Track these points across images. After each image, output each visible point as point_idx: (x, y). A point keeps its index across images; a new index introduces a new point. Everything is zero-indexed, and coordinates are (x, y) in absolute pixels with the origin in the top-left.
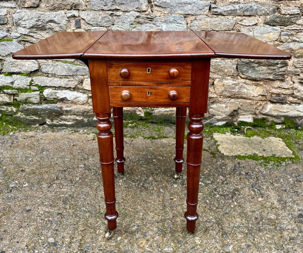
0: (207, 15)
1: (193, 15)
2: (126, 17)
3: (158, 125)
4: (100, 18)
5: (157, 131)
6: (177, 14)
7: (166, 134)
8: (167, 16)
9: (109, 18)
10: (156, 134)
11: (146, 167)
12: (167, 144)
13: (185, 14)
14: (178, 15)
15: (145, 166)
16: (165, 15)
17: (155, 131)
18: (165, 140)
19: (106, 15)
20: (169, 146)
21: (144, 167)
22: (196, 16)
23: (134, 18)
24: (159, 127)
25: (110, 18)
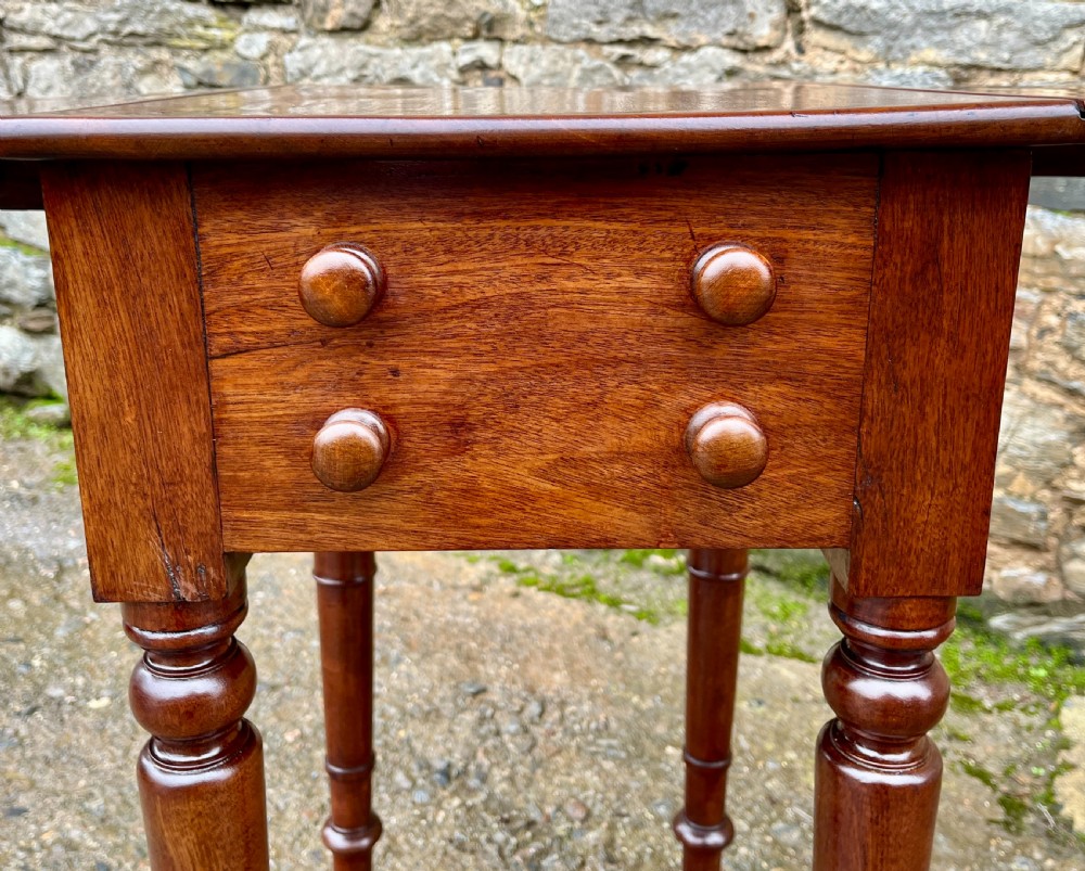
0: (1075, 73)
1: (999, 70)
2: (681, 71)
3: (789, 587)
4: (576, 73)
5: (774, 616)
6: (915, 64)
7: (812, 642)
8: (869, 72)
9: (610, 75)
10: (765, 629)
11: (608, 774)
12: (789, 688)
13: (956, 65)
14: (920, 69)
15: (608, 765)
16: (858, 66)
17: (766, 613)
18: (791, 669)
19: (598, 62)
20: (796, 700)
21: (601, 772)
22: (1017, 76)
23: (713, 77)
24: (792, 598)
25: (617, 73)
